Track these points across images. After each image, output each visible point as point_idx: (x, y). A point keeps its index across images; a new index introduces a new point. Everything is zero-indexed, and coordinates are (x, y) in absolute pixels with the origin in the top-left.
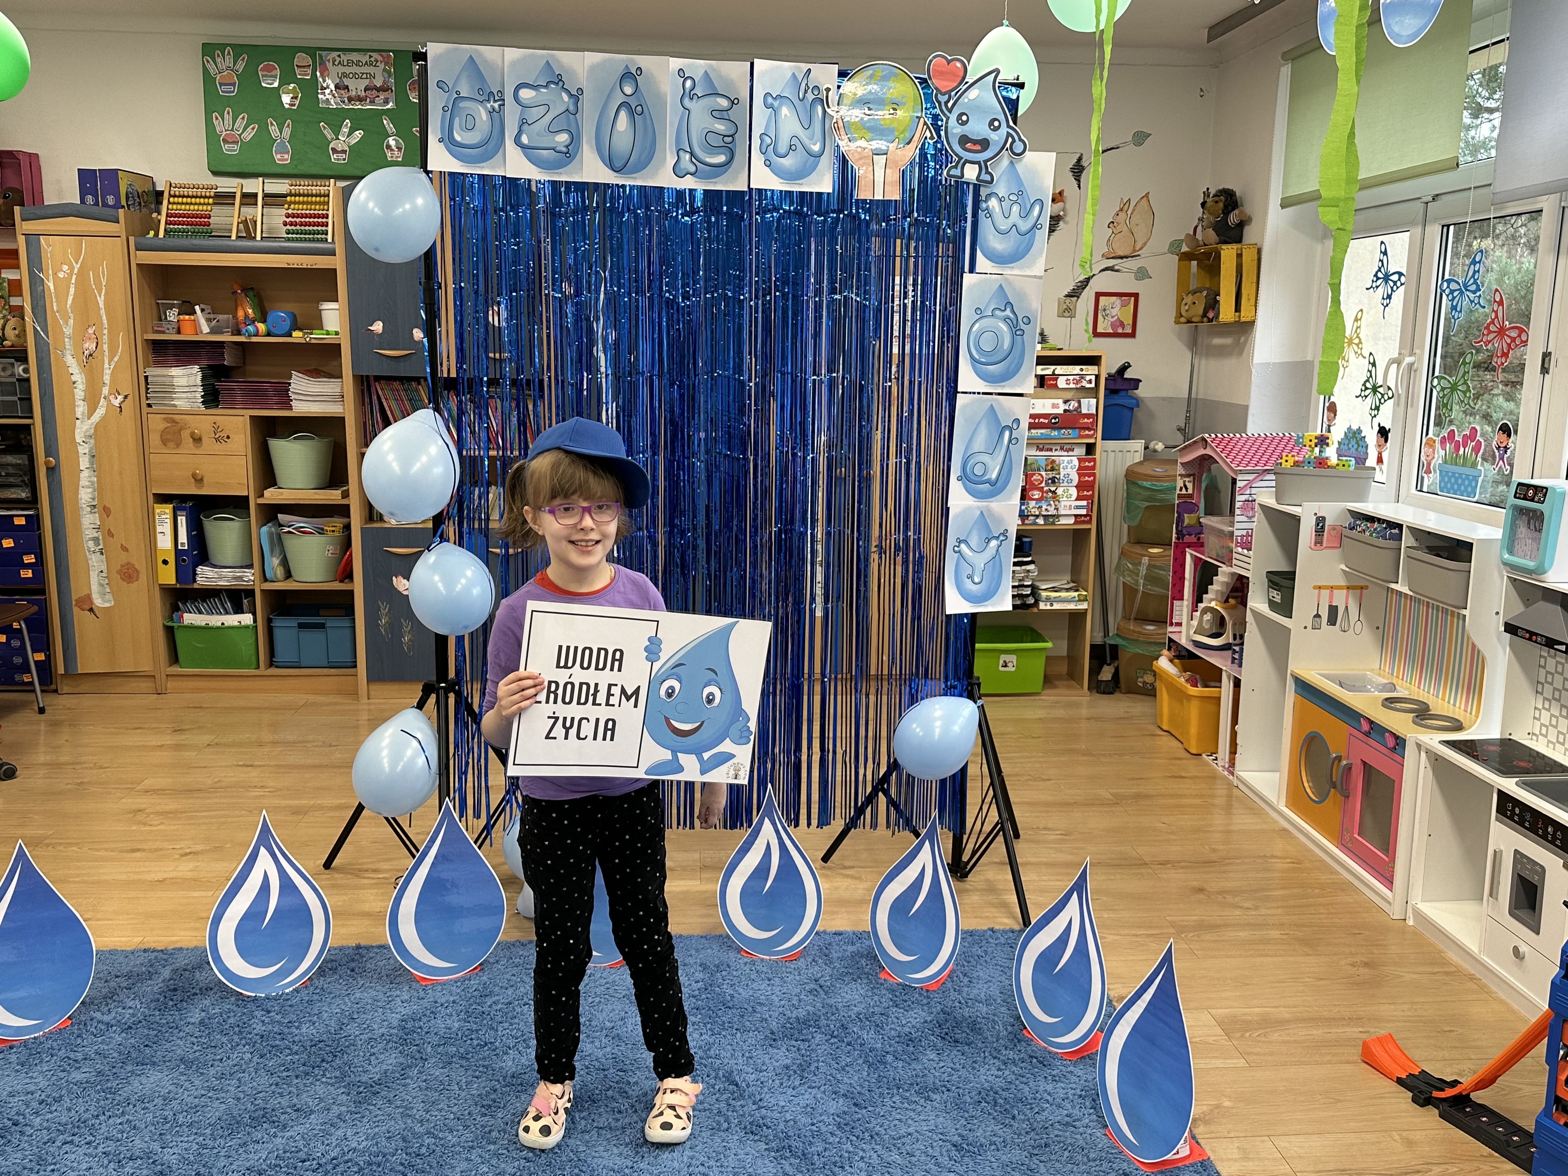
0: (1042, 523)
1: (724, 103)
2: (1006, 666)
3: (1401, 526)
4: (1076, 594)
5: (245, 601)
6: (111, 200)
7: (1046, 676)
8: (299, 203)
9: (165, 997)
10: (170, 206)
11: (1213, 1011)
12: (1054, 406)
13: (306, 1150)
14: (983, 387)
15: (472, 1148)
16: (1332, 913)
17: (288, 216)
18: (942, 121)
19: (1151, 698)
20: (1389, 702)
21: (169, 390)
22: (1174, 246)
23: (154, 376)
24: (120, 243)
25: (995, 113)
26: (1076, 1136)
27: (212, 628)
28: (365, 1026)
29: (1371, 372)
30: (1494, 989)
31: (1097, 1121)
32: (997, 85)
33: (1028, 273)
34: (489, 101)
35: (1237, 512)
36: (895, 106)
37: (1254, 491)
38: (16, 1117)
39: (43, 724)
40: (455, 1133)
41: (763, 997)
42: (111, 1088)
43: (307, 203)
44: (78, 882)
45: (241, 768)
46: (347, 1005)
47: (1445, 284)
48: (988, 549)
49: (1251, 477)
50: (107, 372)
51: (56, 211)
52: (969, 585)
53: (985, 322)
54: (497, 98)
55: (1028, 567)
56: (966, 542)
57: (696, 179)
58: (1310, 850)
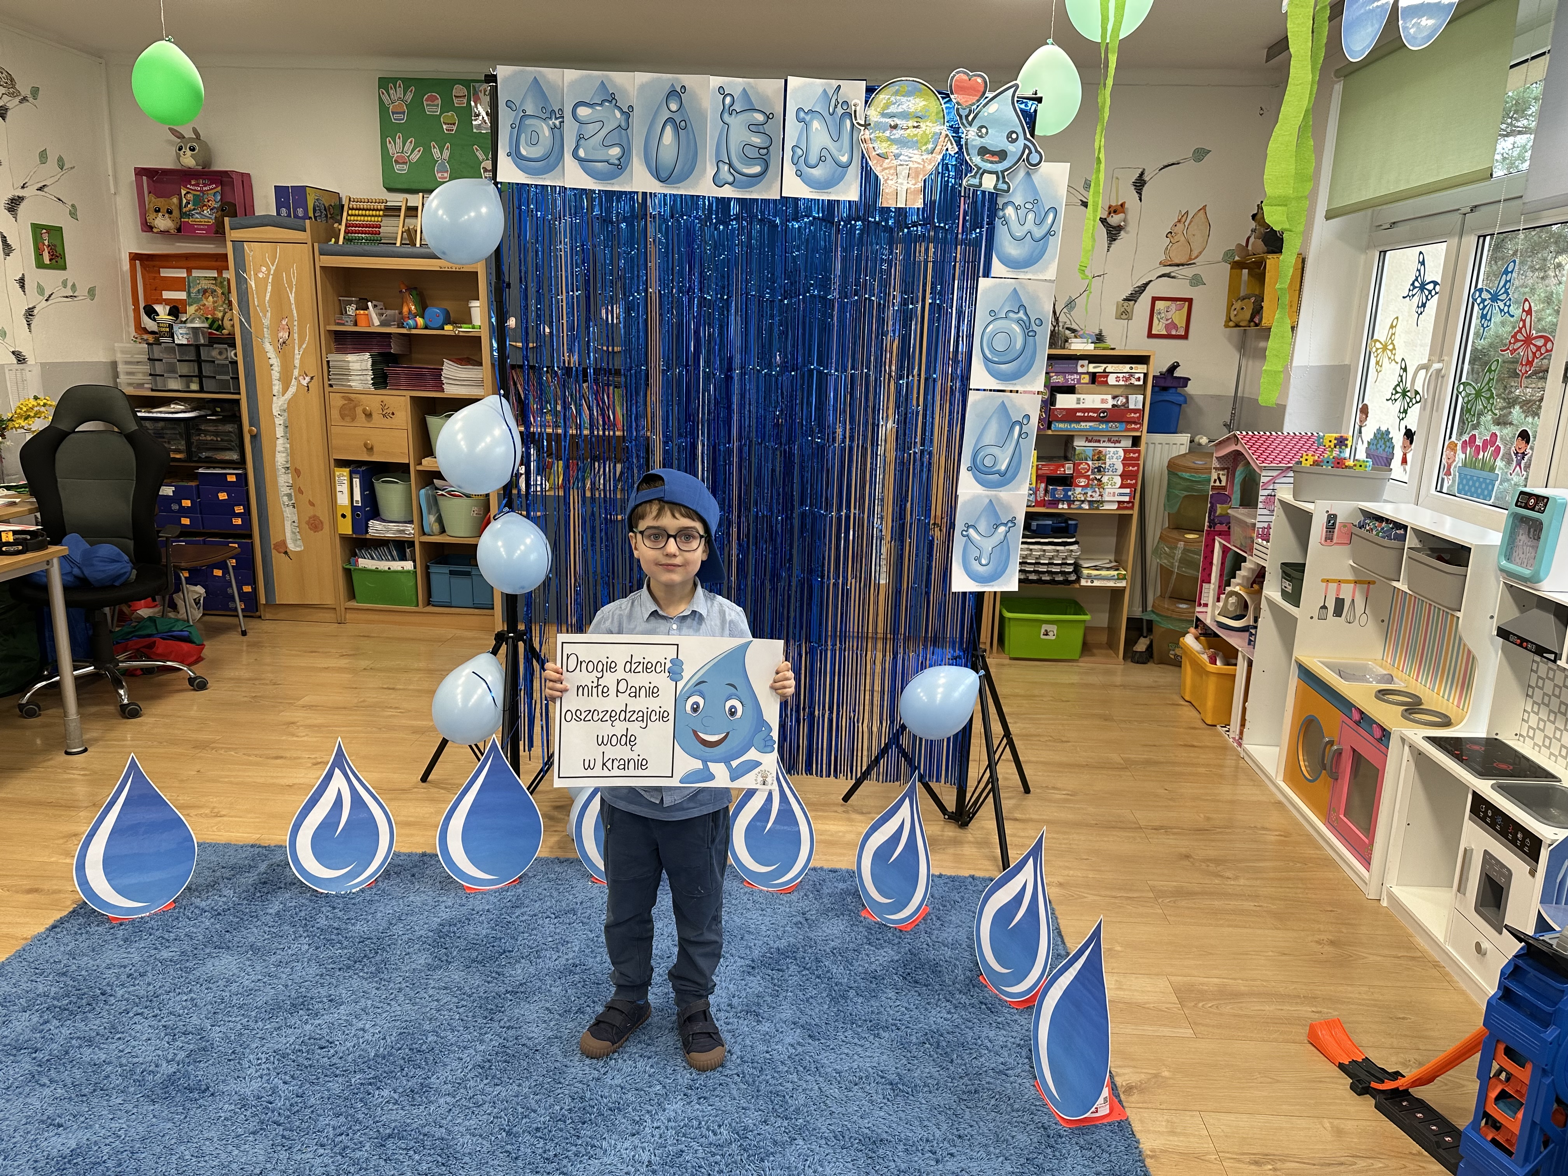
0: (1087, 507)
1: (760, 118)
2: (1047, 635)
3: (1406, 527)
4: (1116, 573)
5: (408, 550)
6: (300, 212)
7: (1084, 644)
10: (349, 218)
11: (1172, 978)
12: (1104, 401)
14: (995, 384)
16: (1309, 889)
18: (963, 133)
19: (1177, 669)
20: (1382, 694)
21: (345, 373)
22: (1228, 256)
23: (334, 361)
24: (307, 248)
25: (1014, 126)
26: (1006, 1085)
27: (381, 571)
28: (409, 927)
29: (1402, 377)
32: (1016, 99)
33: (1041, 277)
34: (551, 118)
35: (1260, 505)
36: (919, 120)
37: (1274, 487)
39: (245, 645)
42: (188, 968)
44: (226, 782)
45: (384, 691)
46: (400, 906)
47: (1478, 293)
48: (996, 534)
49: (1275, 473)
50: (298, 357)
51: (257, 221)
52: (976, 566)
53: (999, 323)
54: (558, 116)
55: (1071, 548)
56: (974, 527)
57: (733, 189)
58: (1300, 824)
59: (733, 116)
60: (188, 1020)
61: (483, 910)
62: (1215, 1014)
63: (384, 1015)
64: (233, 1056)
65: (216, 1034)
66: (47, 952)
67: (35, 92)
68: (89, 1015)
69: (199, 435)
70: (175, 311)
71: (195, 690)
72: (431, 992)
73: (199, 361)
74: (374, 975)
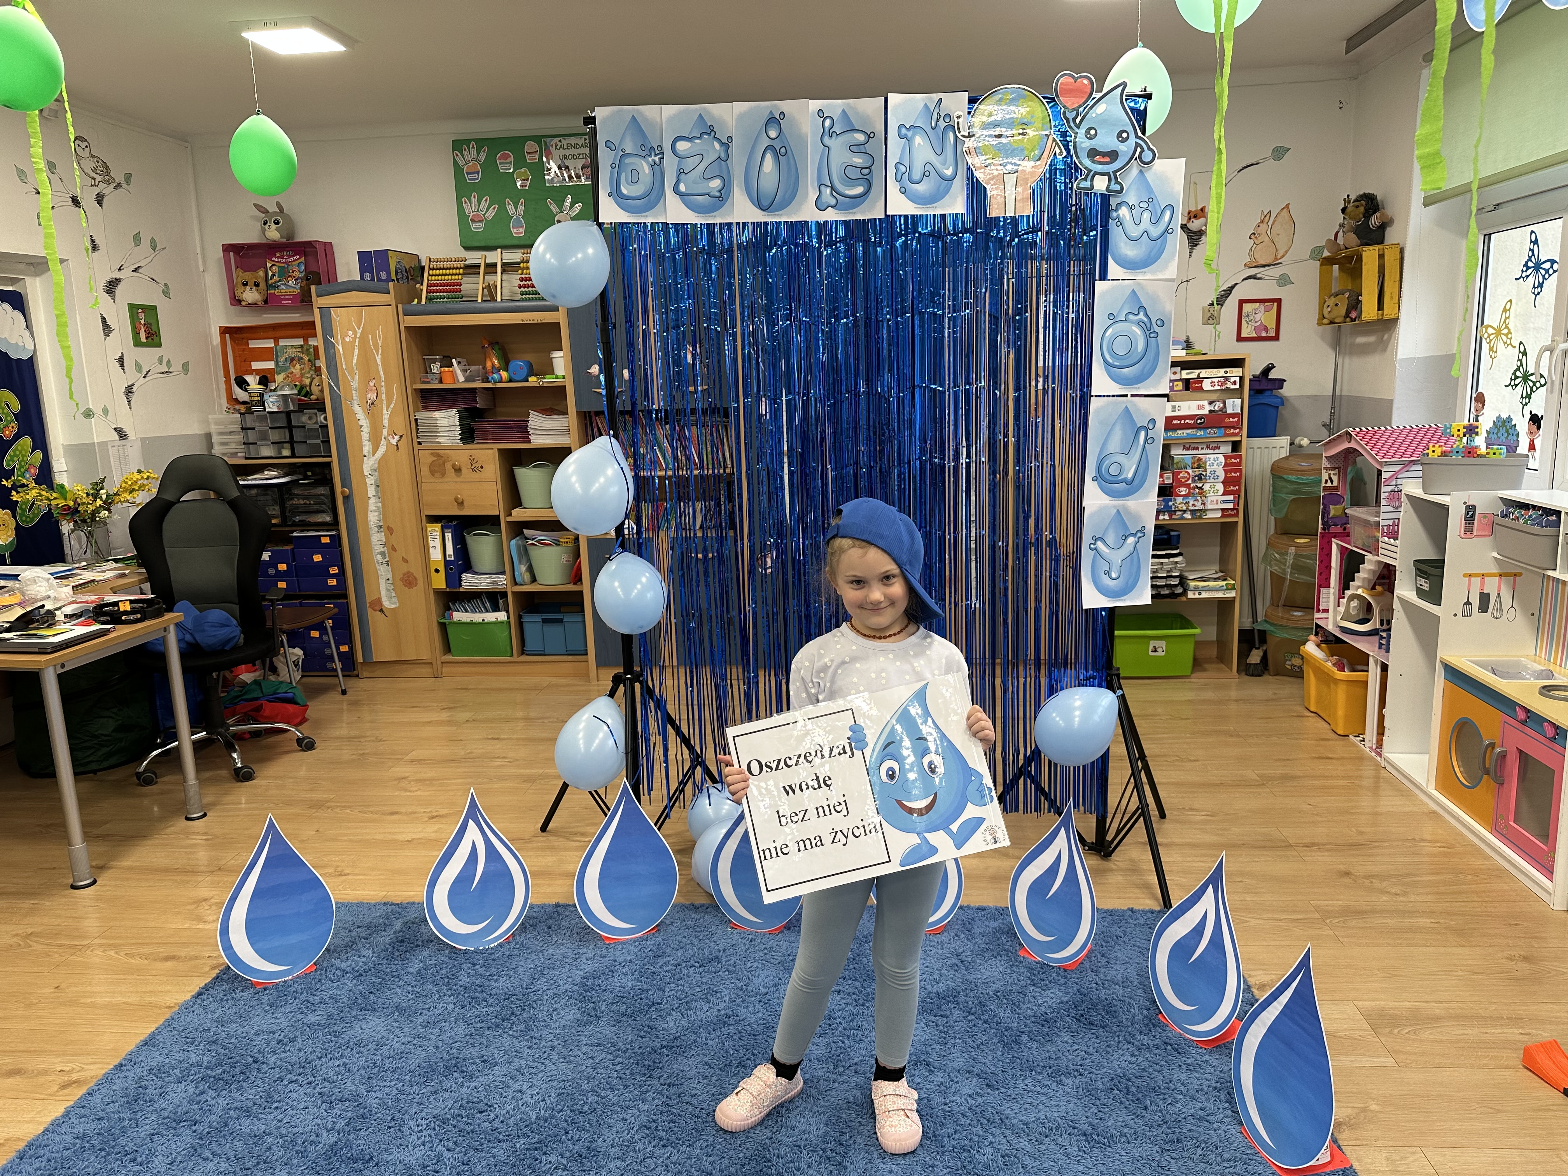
0: (1190, 517)
1: (861, 137)
2: (1155, 651)
3: (1560, 512)
4: (1224, 583)
5: (501, 601)
6: (383, 275)
7: (1195, 660)
9: (394, 948)
10: (430, 278)
11: (1359, 1004)
12: (1200, 407)
13: (486, 1101)
14: (1116, 389)
16: (1486, 902)
17: (522, 280)
18: (1071, 137)
19: (1299, 680)
20: (1547, 691)
21: (433, 430)
22: (1315, 253)
23: (422, 418)
24: (391, 310)
25: (1123, 125)
26: (1209, 1132)
27: (475, 624)
28: (552, 982)
29: (1521, 361)
31: (1232, 1116)
32: (1124, 97)
33: (1161, 276)
34: (650, 155)
35: (1383, 502)
36: (1025, 126)
37: (1399, 481)
38: (257, 1055)
39: (345, 704)
40: (616, 1092)
42: (336, 1031)
44: (345, 841)
45: (488, 741)
46: (540, 961)
48: (1125, 545)
49: (1397, 468)
50: (386, 417)
51: (342, 287)
52: (1106, 580)
53: (1118, 326)
54: (657, 152)
55: (1176, 559)
56: (1102, 539)
57: (836, 211)
58: (1462, 835)
59: (834, 138)
60: (343, 1086)
61: (625, 961)
62: (1414, 1040)
63: (540, 1075)
64: (393, 1123)
65: (372, 1101)
66: (196, 1020)
67: (128, 178)
68: (244, 1084)
69: (292, 499)
70: (265, 380)
71: (303, 750)
72: (584, 1049)
73: (290, 427)
74: (524, 1033)
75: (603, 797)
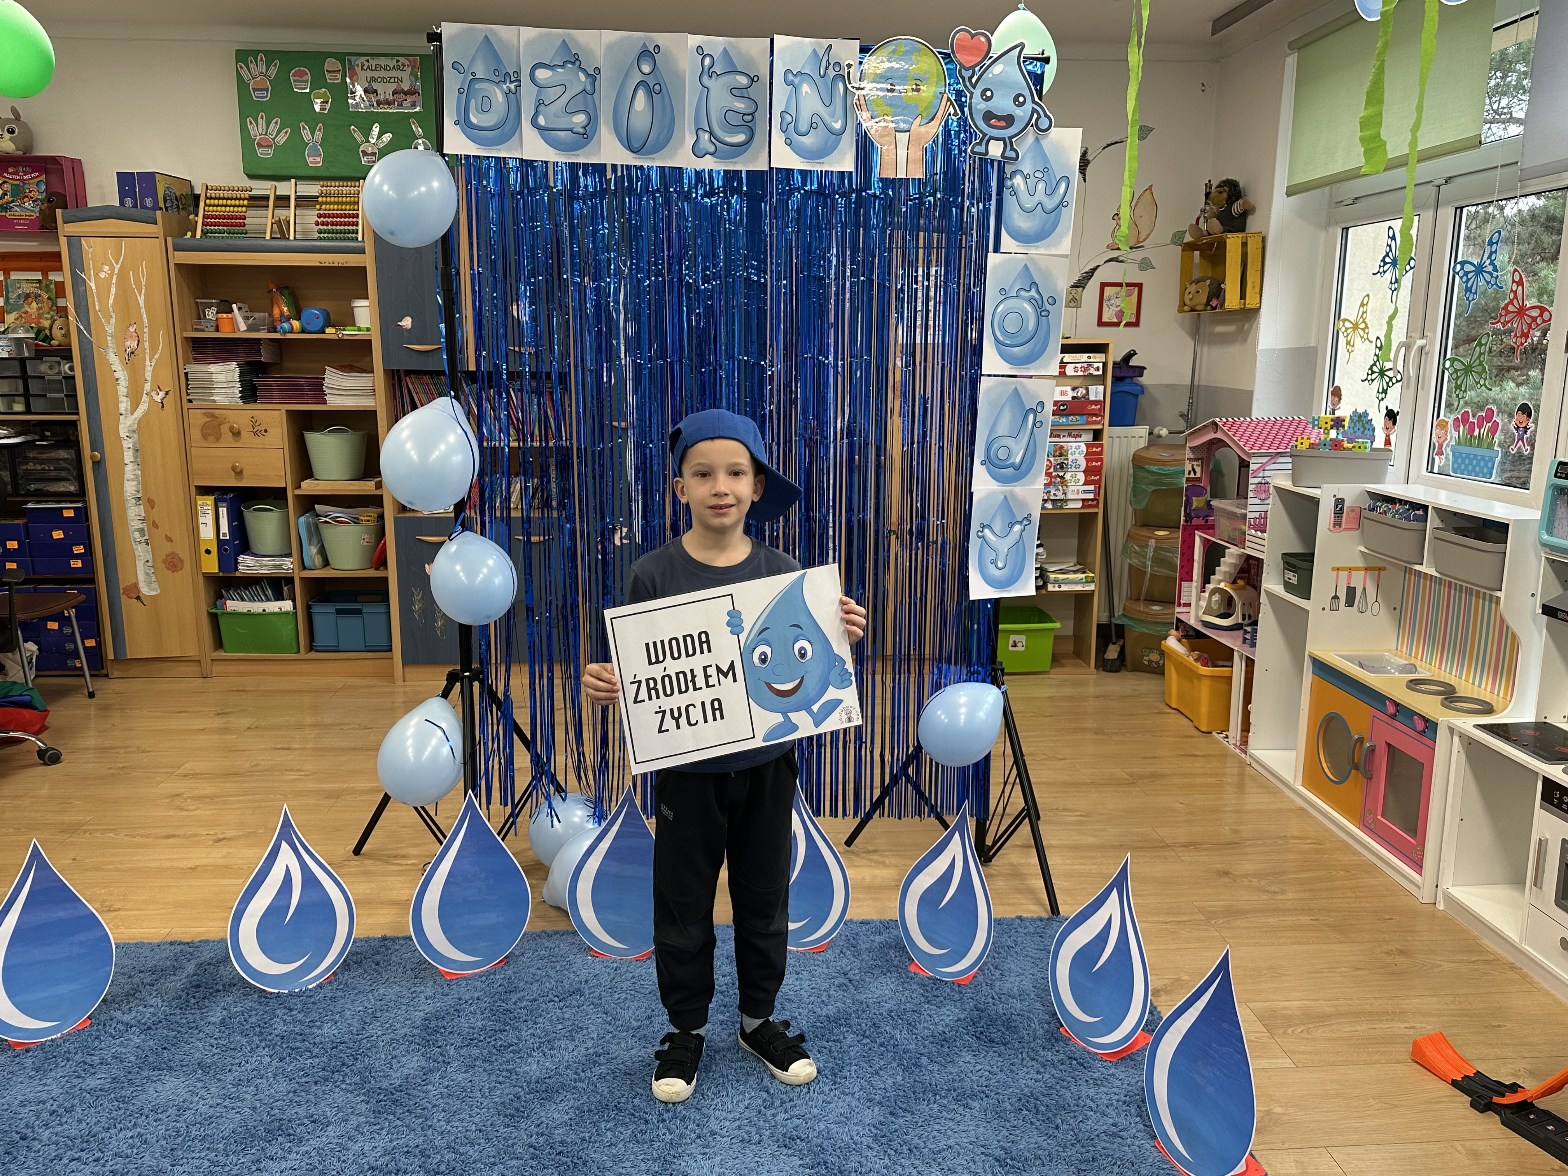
0: (1051, 507)
2: (1015, 646)
3: (1427, 507)
4: (1083, 576)
5: (285, 588)
6: (149, 202)
7: (1053, 655)
8: (330, 203)
9: (188, 994)
10: (207, 208)
11: (1251, 1005)
12: (1063, 393)
13: (321, 1167)
14: (1007, 369)
15: (494, 1164)
17: (319, 216)
18: (966, 97)
19: (1159, 677)
20: (1414, 684)
21: (208, 386)
22: (1177, 238)
23: (193, 372)
24: (158, 244)
25: (1020, 89)
26: (1123, 1149)
27: (253, 614)
28: (387, 1025)
30: (1536, 979)
31: (1145, 1130)
32: (1022, 59)
33: (1054, 252)
34: (505, 82)
35: (1250, 494)
36: (918, 82)
37: (1267, 473)
38: (24, 1131)
39: (93, 708)
40: (477, 1147)
41: (792, 993)
42: (125, 1097)
43: (338, 203)
44: (111, 870)
45: (277, 751)
46: (370, 1001)
47: (1459, 266)
48: (1011, 533)
49: (1266, 460)
50: (149, 369)
51: (92, 214)
52: (992, 570)
53: (1010, 303)
54: (513, 79)
56: (989, 526)
57: (715, 160)
58: (1329, 830)
59: (713, 78)
60: (140, 1161)
61: (472, 998)
62: (1308, 1039)
69: (27, 464)
71: (46, 764)
73: (24, 377)
75: (432, 814)
